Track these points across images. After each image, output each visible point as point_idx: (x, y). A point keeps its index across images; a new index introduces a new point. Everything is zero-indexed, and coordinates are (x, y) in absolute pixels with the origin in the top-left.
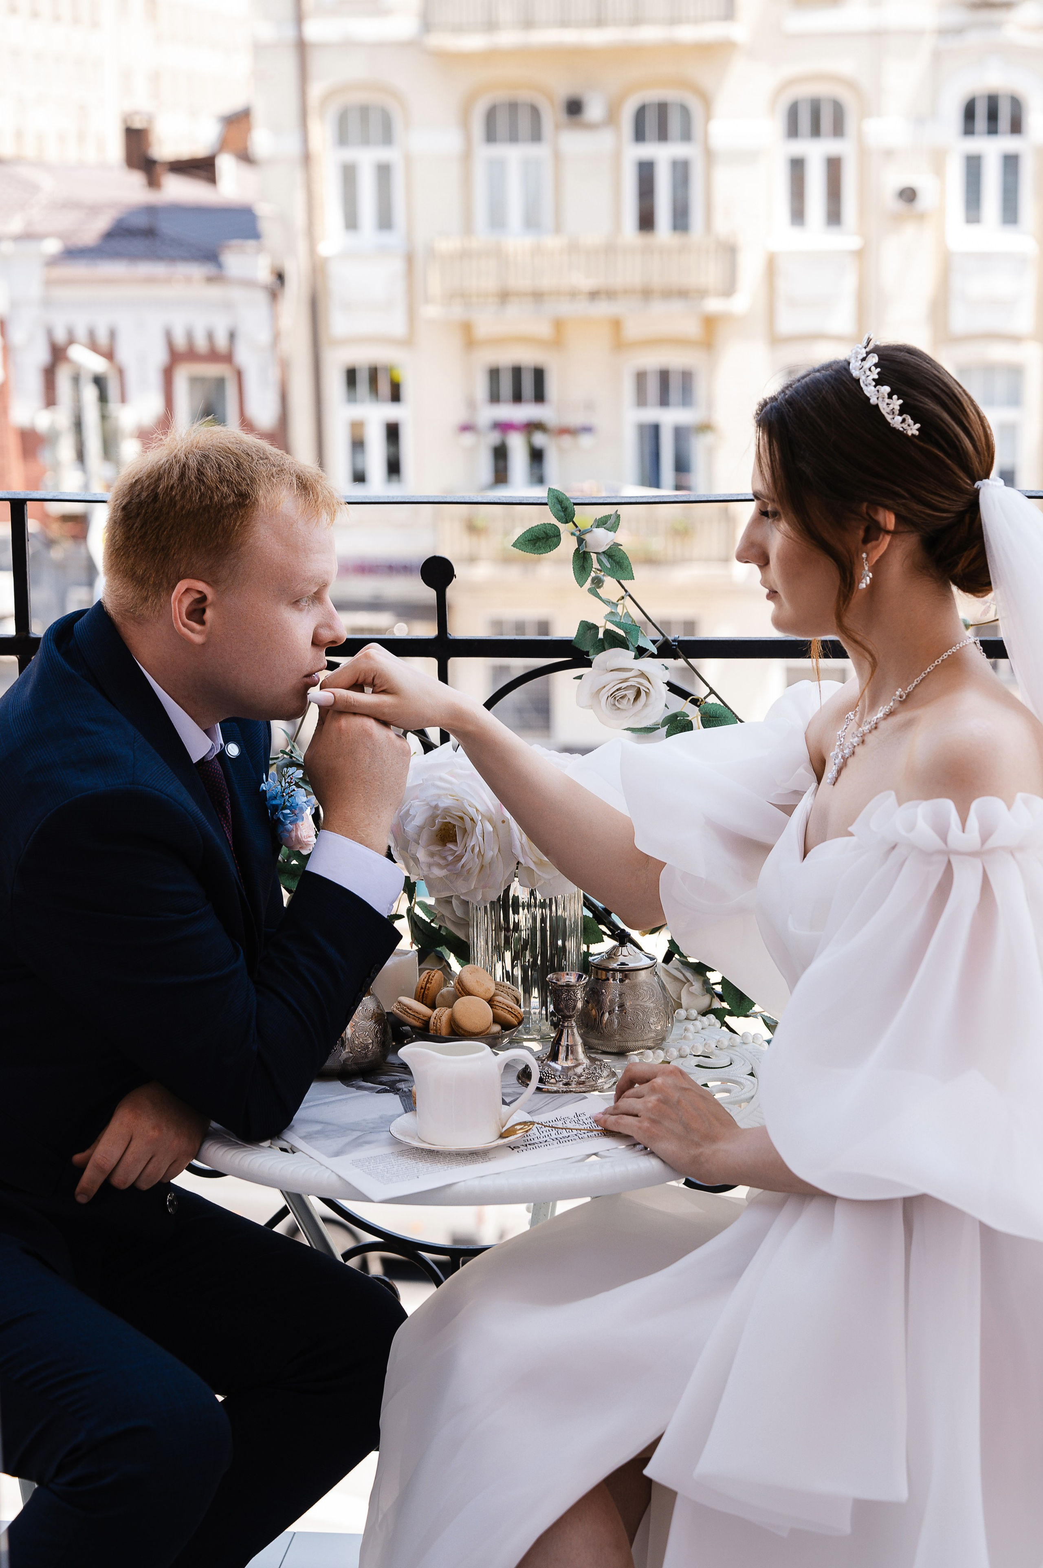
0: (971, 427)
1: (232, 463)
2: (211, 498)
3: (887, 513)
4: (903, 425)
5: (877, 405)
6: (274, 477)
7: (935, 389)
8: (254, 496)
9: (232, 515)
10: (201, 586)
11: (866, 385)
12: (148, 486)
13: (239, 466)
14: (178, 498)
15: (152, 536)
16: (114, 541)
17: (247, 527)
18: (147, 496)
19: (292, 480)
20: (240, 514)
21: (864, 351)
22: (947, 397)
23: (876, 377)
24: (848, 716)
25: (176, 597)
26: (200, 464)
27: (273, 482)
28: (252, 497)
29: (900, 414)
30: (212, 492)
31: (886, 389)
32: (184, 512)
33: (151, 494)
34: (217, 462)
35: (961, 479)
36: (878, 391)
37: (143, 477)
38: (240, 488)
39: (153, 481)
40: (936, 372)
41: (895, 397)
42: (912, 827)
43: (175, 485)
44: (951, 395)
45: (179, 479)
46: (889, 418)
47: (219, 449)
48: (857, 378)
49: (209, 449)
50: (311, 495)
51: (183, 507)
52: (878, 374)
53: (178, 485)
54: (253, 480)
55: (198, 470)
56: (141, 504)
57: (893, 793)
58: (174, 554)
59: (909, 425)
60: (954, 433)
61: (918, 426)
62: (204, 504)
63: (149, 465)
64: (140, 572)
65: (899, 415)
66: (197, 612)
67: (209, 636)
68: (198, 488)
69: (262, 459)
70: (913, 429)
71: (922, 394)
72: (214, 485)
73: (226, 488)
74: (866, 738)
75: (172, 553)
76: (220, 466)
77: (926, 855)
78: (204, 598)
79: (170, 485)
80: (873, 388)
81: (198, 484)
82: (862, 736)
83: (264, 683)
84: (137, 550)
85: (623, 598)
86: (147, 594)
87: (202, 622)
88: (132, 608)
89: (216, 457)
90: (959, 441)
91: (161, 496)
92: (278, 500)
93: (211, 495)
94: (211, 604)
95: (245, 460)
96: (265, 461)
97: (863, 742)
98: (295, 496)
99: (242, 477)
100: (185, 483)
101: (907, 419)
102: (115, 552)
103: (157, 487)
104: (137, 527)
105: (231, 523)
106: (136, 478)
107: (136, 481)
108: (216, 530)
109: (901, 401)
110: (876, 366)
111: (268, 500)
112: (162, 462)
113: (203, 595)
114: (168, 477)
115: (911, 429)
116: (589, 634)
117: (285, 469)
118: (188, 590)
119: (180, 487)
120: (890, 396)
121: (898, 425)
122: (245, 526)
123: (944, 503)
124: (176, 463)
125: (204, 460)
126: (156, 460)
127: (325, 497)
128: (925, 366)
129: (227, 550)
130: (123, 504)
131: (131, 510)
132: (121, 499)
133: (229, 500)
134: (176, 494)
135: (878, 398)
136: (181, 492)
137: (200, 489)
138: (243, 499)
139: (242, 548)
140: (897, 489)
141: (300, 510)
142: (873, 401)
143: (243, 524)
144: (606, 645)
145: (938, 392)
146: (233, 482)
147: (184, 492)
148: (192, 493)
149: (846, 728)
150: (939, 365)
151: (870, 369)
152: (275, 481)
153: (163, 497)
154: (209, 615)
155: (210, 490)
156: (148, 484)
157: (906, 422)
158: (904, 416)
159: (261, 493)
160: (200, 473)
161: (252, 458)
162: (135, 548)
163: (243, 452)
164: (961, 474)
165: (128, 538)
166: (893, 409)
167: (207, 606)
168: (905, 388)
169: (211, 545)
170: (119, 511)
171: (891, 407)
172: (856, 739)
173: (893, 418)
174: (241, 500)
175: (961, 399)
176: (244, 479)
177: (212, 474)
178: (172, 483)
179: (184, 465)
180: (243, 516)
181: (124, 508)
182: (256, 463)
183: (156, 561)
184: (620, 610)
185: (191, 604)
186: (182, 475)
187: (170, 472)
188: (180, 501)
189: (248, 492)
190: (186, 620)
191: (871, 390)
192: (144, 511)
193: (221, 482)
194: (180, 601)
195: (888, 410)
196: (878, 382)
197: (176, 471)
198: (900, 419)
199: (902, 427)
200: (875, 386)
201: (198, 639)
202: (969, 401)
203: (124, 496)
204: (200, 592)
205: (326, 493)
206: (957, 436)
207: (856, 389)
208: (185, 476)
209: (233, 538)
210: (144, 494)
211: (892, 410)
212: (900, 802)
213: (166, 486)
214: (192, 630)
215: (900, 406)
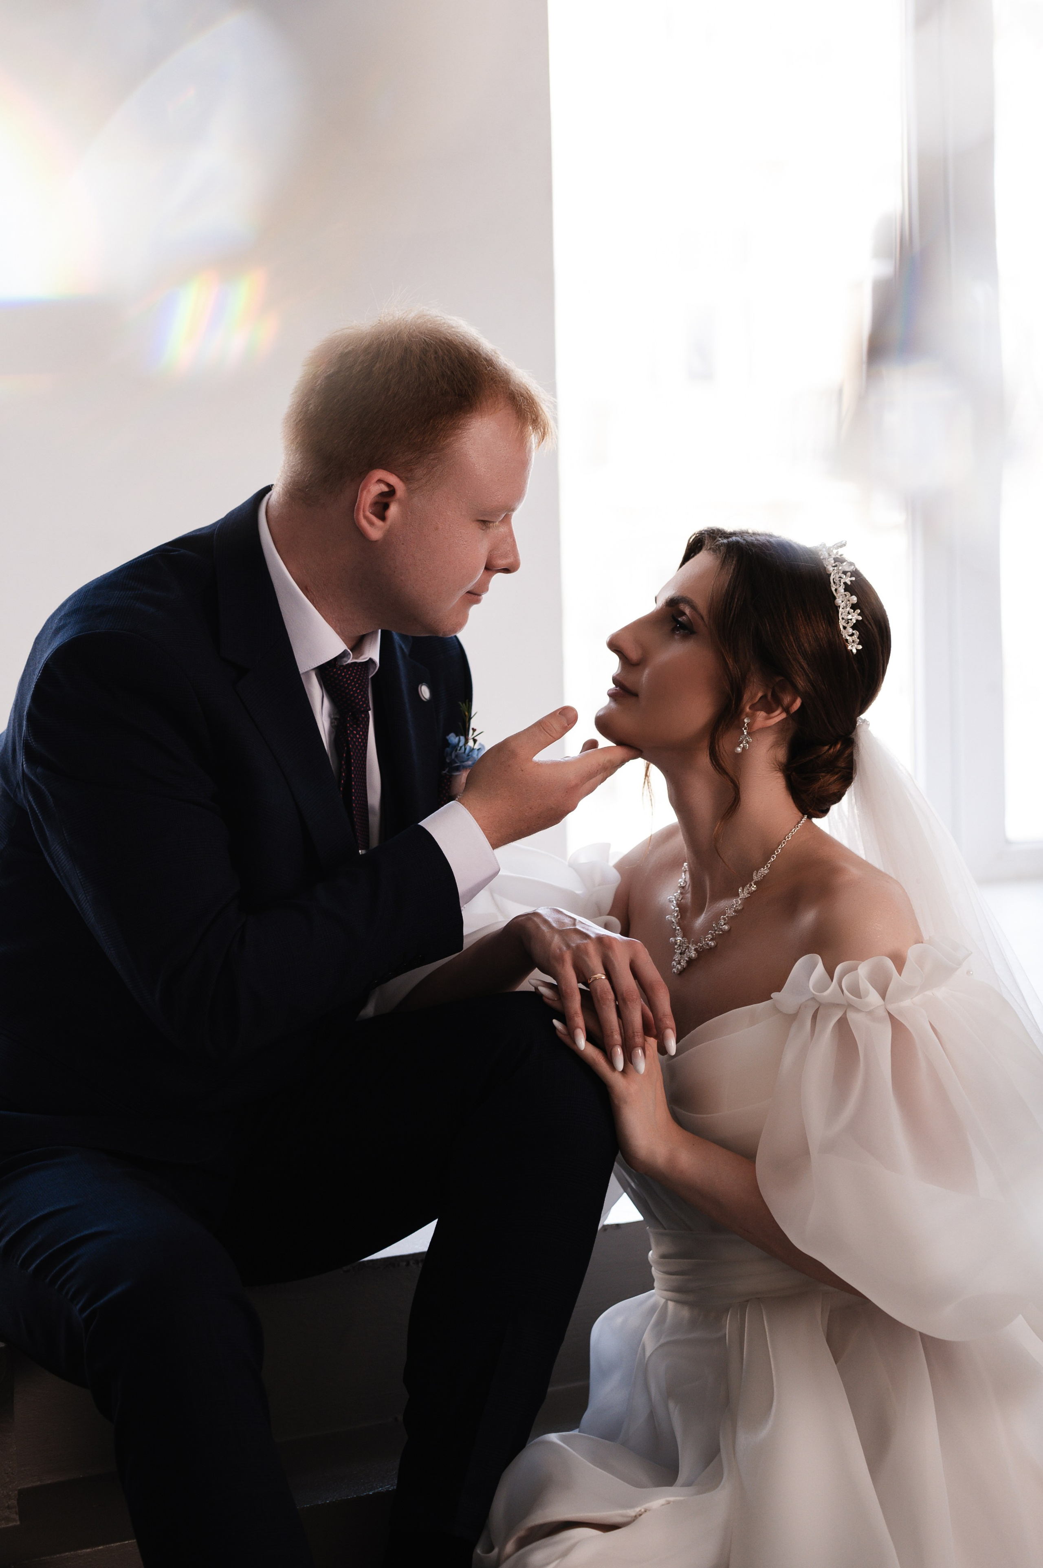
4: (849, 637)
5: (838, 607)
8: (473, 399)
9: (444, 413)
10: (393, 480)
11: (836, 584)
23: (849, 583)
25: (367, 484)
29: (853, 628)
31: (853, 599)
36: (845, 596)
41: (858, 611)
46: (842, 623)
48: (832, 573)
52: (852, 582)
59: (853, 642)
61: (860, 647)
65: (851, 627)
66: (381, 507)
67: (389, 534)
70: (854, 647)
78: (391, 493)
80: (842, 590)
83: (430, 596)
87: (383, 518)
94: (396, 501)
101: (855, 635)
109: (859, 617)
110: (852, 573)
113: (391, 489)
115: (853, 645)
118: (380, 481)
120: (854, 607)
121: (844, 634)
135: (841, 601)
142: (836, 601)
151: (847, 573)
154: (392, 510)
157: (853, 637)
158: (854, 631)
166: (850, 619)
167: (392, 501)
171: (850, 617)
173: (845, 627)
185: (378, 497)
190: (368, 514)
191: (839, 591)
194: (368, 489)
195: (845, 617)
196: (848, 589)
198: (851, 631)
199: (847, 638)
200: (844, 590)
201: (374, 533)
204: (388, 485)
211: (848, 619)
214: (371, 524)
215: (857, 621)
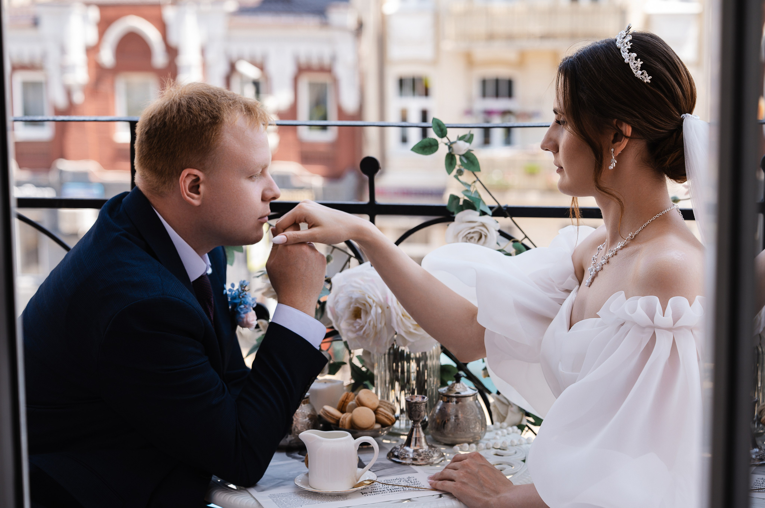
0: (683, 83)
1: (206, 100)
2: (197, 121)
3: (627, 126)
4: (642, 76)
5: (629, 63)
6: (231, 106)
7: (663, 58)
8: (221, 117)
9: (209, 130)
10: (196, 172)
11: (624, 52)
12: (160, 119)
13: (210, 102)
14: (178, 123)
15: (165, 147)
16: (142, 151)
17: (219, 136)
18: (159, 124)
19: (241, 107)
20: (214, 128)
21: (625, 33)
22: (670, 64)
23: (630, 47)
24: (599, 247)
25: (182, 179)
26: (188, 103)
27: (231, 109)
28: (220, 118)
29: (641, 70)
30: (197, 118)
31: (634, 55)
32: (182, 131)
33: (162, 123)
34: (198, 101)
35: (673, 111)
36: (630, 56)
37: (156, 114)
38: (213, 113)
39: (162, 115)
40: (665, 50)
41: (639, 60)
42: (634, 311)
43: (175, 116)
44: (673, 62)
45: (177, 113)
46: (634, 71)
47: (198, 94)
48: (619, 48)
49: (192, 94)
50: (253, 114)
51: (181, 128)
52: (631, 46)
53: (177, 116)
54: (219, 109)
55: (188, 106)
56: (156, 129)
57: (623, 293)
58: (179, 155)
59: (645, 77)
60: (671, 84)
61: (650, 77)
62: (193, 124)
63: (159, 107)
64: (159, 168)
66: (195, 188)
67: (204, 201)
68: (189, 116)
69: (223, 96)
70: (647, 79)
71: (656, 60)
72: (197, 114)
73: (205, 115)
74: (609, 260)
75: (178, 155)
76: (199, 103)
77: (642, 328)
78: (198, 179)
79: (172, 117)
80: (627, 54)
81: (188, 114)
82: (607, 259)
84: (156, 155)
85: (475, 182)
86: (165, 179)
87: (198, 193)
88: (156, 188)
89: (197, 98)
90: (674, 89)
91: (168, 123)
92: (235, 119)
93: (197, 119)
94: (202, 183)
95: (213, 98)
96: (225, 98)
97: (608, 262)
98: (244, 115)
99: (213, 108)
100: (180, 114)
101: (644, 73)
102: (143, 157)
103: (165, 118)
104: (155, 143)
105: (209, 135)
106: (152, 115)
107: (152, 117)
108: (201, 139)
109: (642, 62)
110: (630, 41)
111: (229, 119)
112: (166, 104)
113: (197, 177)
114: (171, 112)
115: (646, 79)
116: (455, 203)
117: (237, 101)
118: (188, 175)
119: (178, 117)
120: (636, 59)
121: (639, 76)
122: (218, 135)
123: (661, 124)
124: (174, 104)
125: (190, 100)
126: (163, 103)
127: (261, 115)
128: (659, 45)
129: (209, 150)
130: (146, 131)
131: (151, 133)
132: (144, 128)
133: (207, 121)
134: (176, 121)
135: (629, 60)
136: (179, 119)
137: (190, 117)
138: (215, 120)
139: (218, 148)
140: (635, 112)
141: (248, 123)
142: (626, 61)
143: (216, 134)
144: (464, 208)
145: (665, 60)
146: (208, 111)
147: (181, 119)
148: (186, 119)
149: (598, 254)
150: (668, 46)
151: (627, 44)
152: (232, 109)
153: (169, 124)
154: (202, 188)
155: (196, 116)
156: (160, 118)
157: (644, 75)
158: (643, 71)
159: (225, 115)
160: (189, 108)
161: (217, 97)
162: (155, 155)
163: (211, 94)
164: (673, 109)
165: (150, 149)
166: (638, 66)
167: (200, 183)
168: (645, 56)
169: (199, 148)
170: (144, 135)
171: (636, 65)
172: (604, 260)
173: (637, 72)
174: (214, 120)
175: (678, 66)
176: (214, 108)
177: (196, 108)
178: (173, 115)
179: (179, 104)
180: (216, 129)
181: (147, 133)
182: (220, 99)
183: (169, 161)
184: (472, 189)
185: (191, 183)
186: (179, 110)
187: (171, 109)
188: (179, 125)
189: (217, 115)
190: (189, 193)
191: (626, 55)
192: (158, 133)
193: (201, 111)
194: (185, 182)
195: (634, 67)
196: (630, 51)
197: (175, 108)
198: (641, 72)
199: (642, 78)
200: (628, 53)
201: (196, 202)
202: (683, 69)
203: (146, 126)
204: (195, 176)
205: (261, 112)
206: (673, 86)
207: (617, 53)
208: (180, 110)
209: (211, 143)
210: (158, 123)
211: (636, 67)
212: (627, 298)
213: (170, 118)
214: (193, 198)
215: (641, 65)
